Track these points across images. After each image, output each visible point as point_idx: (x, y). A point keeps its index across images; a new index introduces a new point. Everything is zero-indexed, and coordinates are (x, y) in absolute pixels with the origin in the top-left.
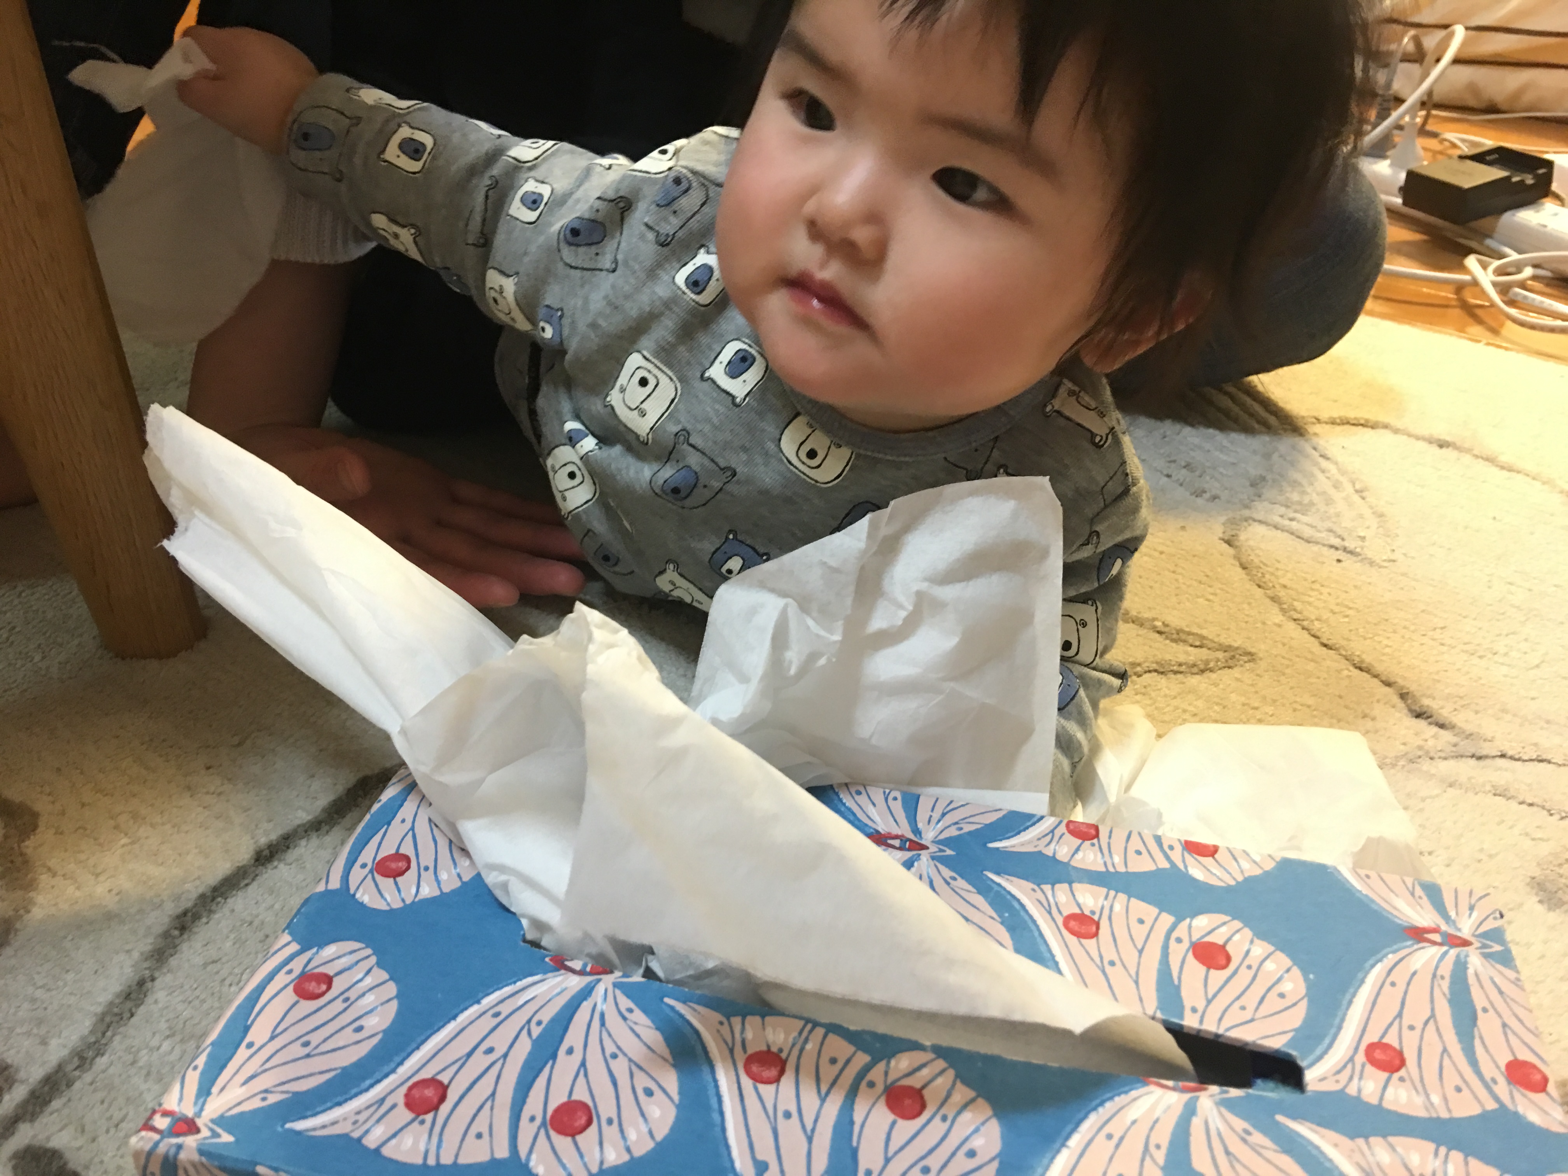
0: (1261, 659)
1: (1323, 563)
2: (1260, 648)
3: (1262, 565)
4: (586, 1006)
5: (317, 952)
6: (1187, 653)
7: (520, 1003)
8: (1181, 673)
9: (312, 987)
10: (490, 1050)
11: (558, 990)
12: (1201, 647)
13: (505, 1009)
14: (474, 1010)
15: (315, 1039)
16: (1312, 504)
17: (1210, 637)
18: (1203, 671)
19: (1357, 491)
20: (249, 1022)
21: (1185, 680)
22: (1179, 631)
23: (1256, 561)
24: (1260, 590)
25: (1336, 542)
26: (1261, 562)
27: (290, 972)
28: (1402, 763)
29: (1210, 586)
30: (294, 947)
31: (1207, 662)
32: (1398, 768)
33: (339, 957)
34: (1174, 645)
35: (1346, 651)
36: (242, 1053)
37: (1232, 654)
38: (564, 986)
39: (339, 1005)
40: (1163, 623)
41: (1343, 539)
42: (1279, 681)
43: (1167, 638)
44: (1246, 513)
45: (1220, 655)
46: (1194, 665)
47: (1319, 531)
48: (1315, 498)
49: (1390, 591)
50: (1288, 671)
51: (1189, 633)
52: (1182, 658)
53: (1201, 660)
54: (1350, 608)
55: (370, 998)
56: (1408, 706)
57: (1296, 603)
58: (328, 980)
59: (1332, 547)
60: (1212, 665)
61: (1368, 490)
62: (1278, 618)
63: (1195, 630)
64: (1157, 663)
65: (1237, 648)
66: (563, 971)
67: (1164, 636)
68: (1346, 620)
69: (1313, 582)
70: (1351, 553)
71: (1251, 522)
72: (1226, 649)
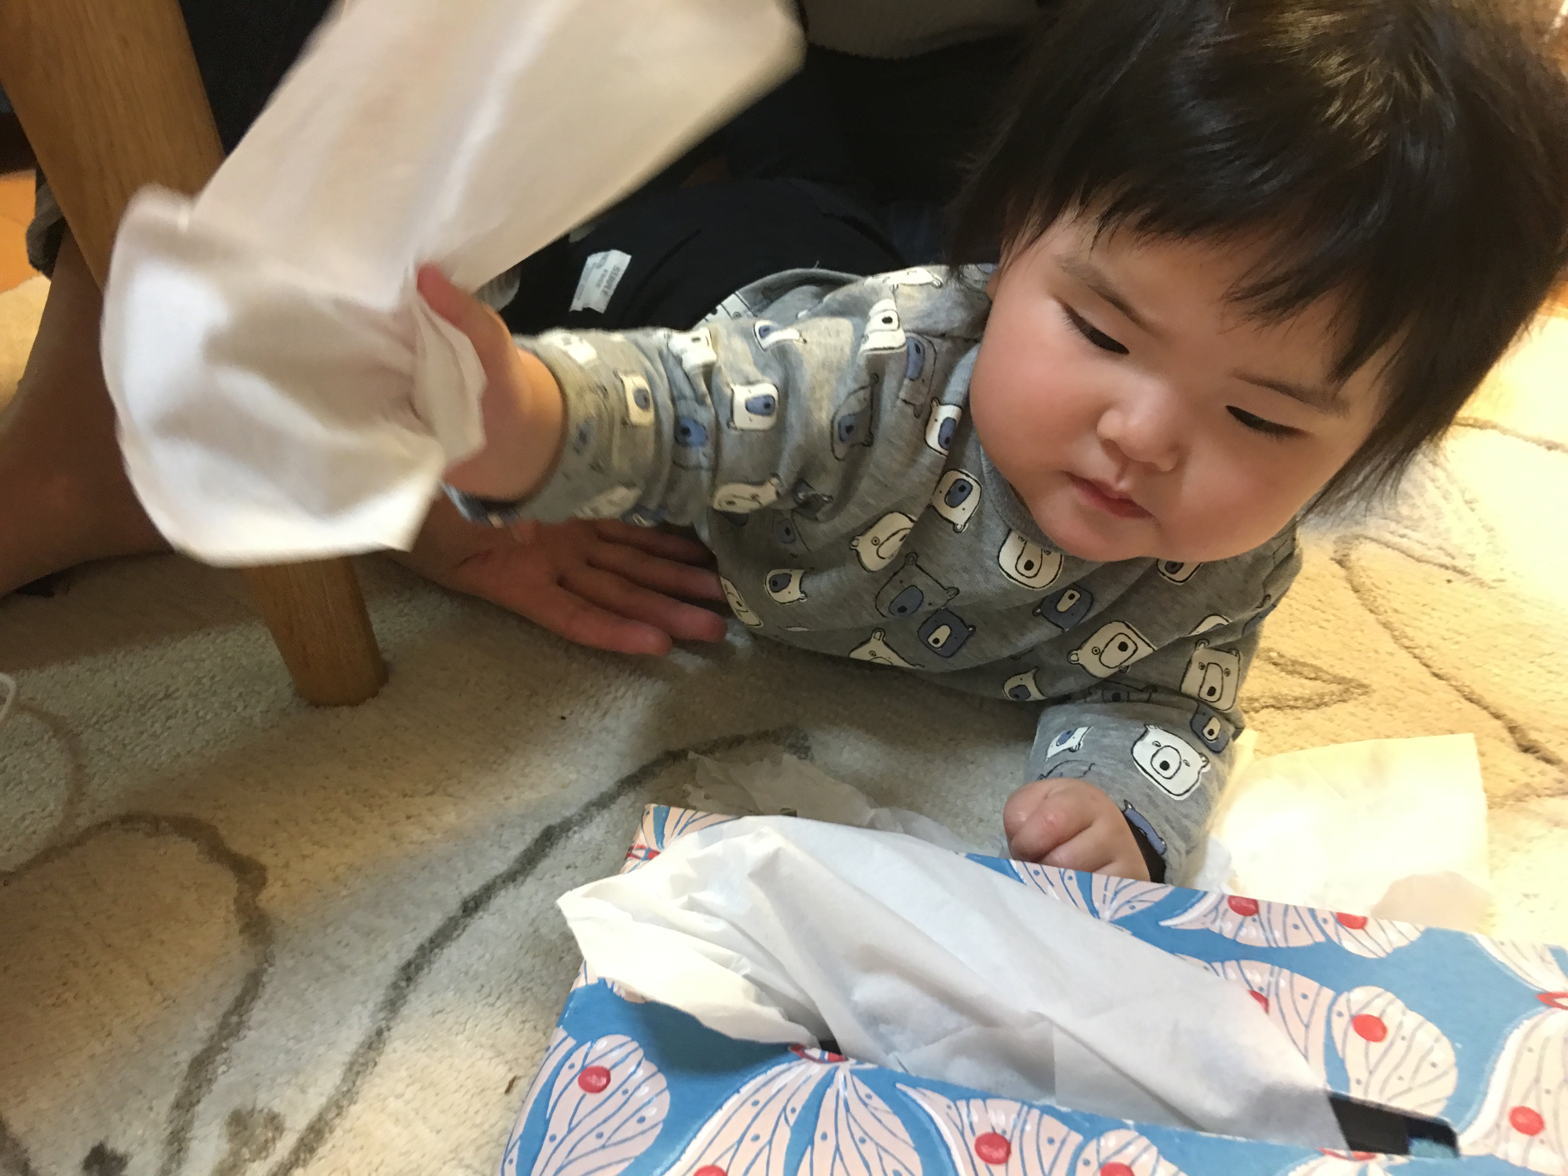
0: (1374, 691)
1: (1434, 584)
2: (1371, 679)
3: (1374, 588)
4: (830, 1093)
5: (591, 1047)
6: (1302, 686)
7: (774, 1091)
8: (1297, 708)
9: (593, 1080)
10: (756, 1138)
11: (804, 1078)
12: (1315, 679)
13: (762, 1097)
14: (735, 1099)
15: (607, 1129)
16: (1422, 518)
17: (1325, 668)
18: (1318, 706)
19: (1466, 502)
20: (548, 1116)
21: (1301, 716)
22: (1294, 663)
23: (1368, 582)
24: (1372, 615)
25: (1447, 561)
26: (1373, 584)
27: (572, 1066)
28: (1511, 802)
29: (1323, 612)
30: (571, 1042)
31: (1322, 696)
32: (1506, 807)
33: (611, 1051)
34: (1289, 677)
35: (1457, 681)
36: (547, 1147)
37: (1347, 686)
38: (808, 1074)
39: (619, 1098)
40: (1278, 653)
41: (1453, 558)
42: (1391, 715)
43: (1282, 670)
44: (1357, 530)
45: (1334, 687)
46: (1310, 700)
47: (1429, 549)
48: (1425, 512)
49: (1499, 614)
50: (1401, 704)
51: (1304, 665)
52: (1298, 692)
53: (1317, 695)
54: (1461, 634)
55: (645, 1090)
56: (1516, 739)
57: (1407, 629)
58: (606, 1073)
59: (1442, 566)
60: (1327, 699)
61: (1478, 502)
62: (1391, 646)
63: (1311, 661)
64: (1274, 698)
65: (1351, 680)
66: (804, 1060)
67: (1279, 668)
68: (1457, 647)
69: (1424, 605)
70: (1462, 572)
71: (1362, 540)
72: (1340, 680)
